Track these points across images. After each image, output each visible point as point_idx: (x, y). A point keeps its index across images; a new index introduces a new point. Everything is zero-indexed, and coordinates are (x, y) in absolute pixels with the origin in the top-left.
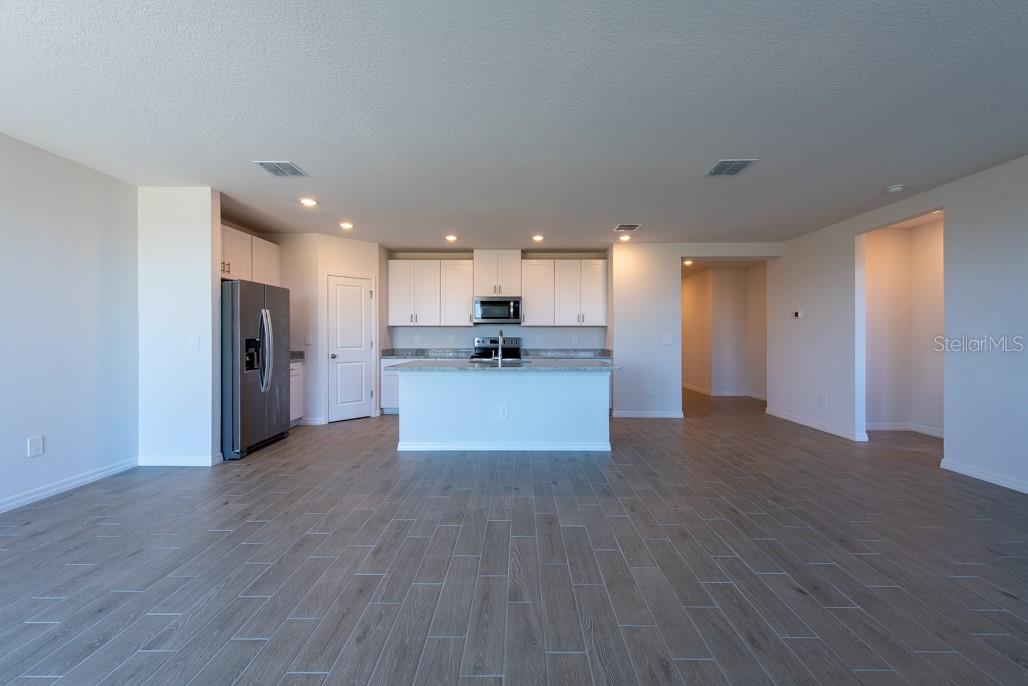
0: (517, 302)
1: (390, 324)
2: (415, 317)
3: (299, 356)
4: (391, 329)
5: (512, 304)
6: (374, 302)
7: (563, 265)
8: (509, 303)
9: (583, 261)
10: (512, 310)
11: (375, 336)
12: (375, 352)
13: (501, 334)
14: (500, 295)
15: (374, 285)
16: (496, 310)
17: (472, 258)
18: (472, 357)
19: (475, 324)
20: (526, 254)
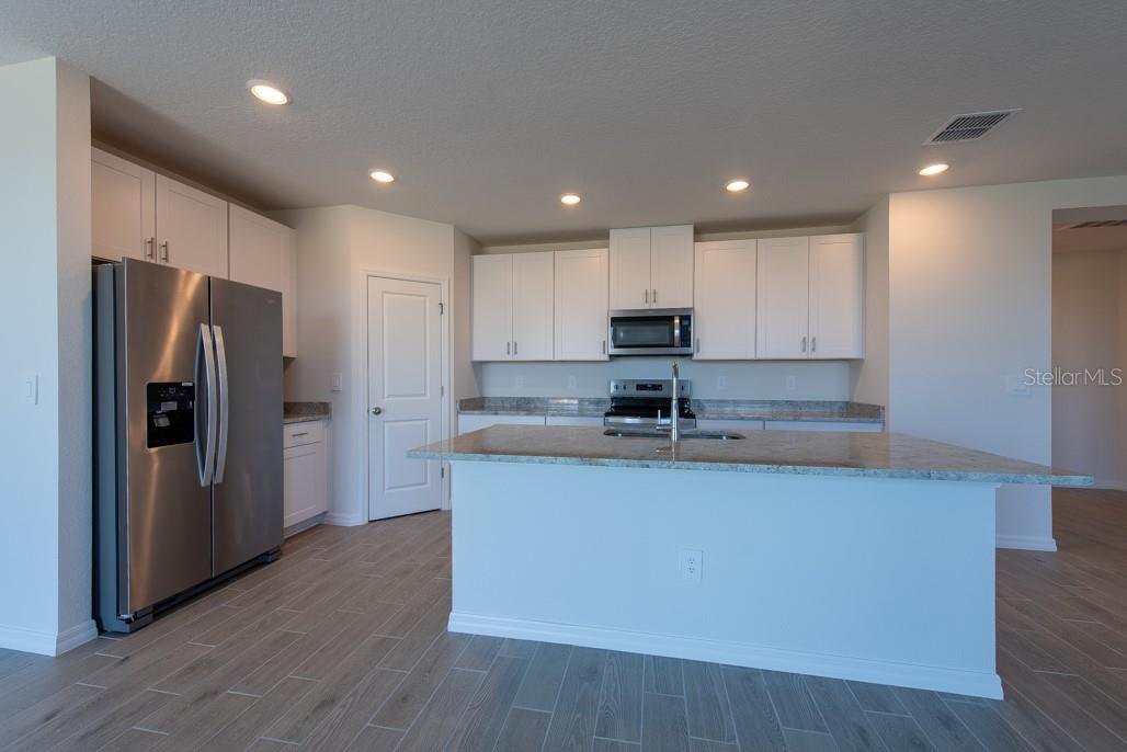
0: (686, 318)
1: (477, 357)
2: (513, 347)
3: (322, 410)
4: (479, 367)
5: (677, 321)
6: (446, 324)
7: (774, 247)
8: (671, 319)
9: (811, 237)
10: (677, 332)
11: (447, 377)
12: (447, 404)
13: (676, 373)
14: (654, 307)
15: (446, 294)
16: (648, 334)
17: (607, 246)
18: (608, 414)
19: (611, 356)
20: (702, 231)
